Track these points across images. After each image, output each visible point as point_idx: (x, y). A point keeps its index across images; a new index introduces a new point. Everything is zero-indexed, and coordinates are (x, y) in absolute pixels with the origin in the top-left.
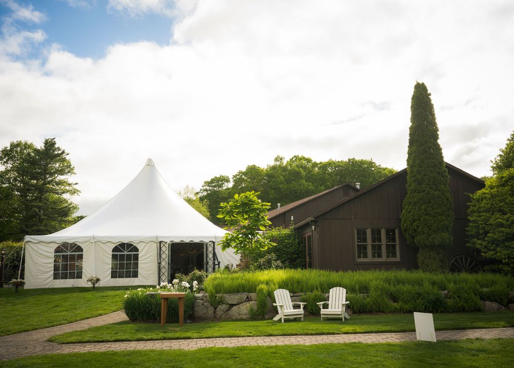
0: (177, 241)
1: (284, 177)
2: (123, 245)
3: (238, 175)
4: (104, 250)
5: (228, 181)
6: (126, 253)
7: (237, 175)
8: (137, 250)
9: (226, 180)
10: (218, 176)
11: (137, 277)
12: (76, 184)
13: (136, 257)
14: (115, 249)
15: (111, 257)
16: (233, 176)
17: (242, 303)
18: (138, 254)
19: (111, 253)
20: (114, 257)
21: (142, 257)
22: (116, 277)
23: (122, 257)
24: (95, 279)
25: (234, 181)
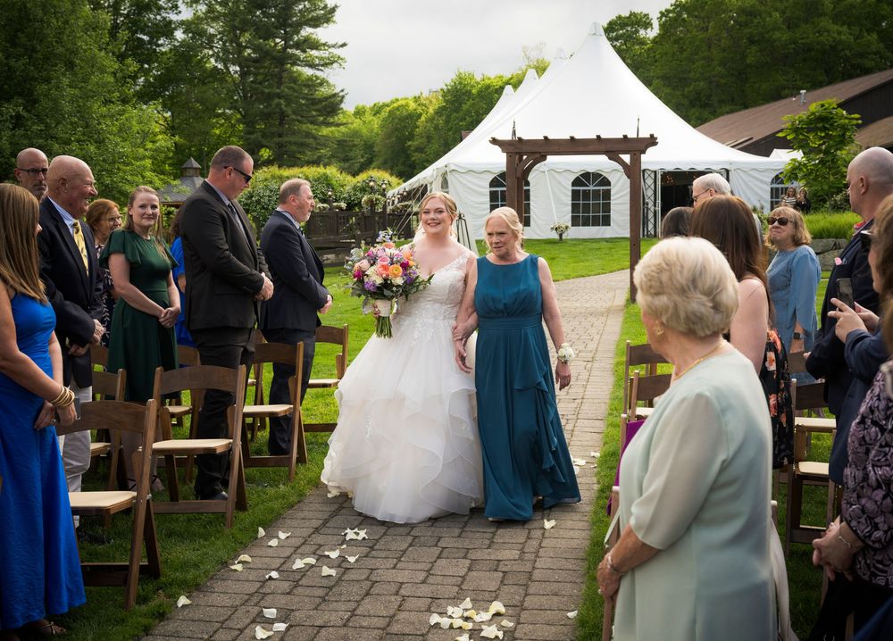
0: (670, 168)
1: (783, 12)
2: (586, 175)
3: (673, 11)
4: (560, 183)
5: (647, 25)
6: (591, 188)
7: (668, 11)
8: (608, 183)
9: (640, 21)
10: (626, 14)
11: (609, 225)
12: (344, 45)
13: (607, 195)
14: (576, 182)
15: (570, 194)
16: (661, 13)
17: (828, 251)
18: (609, 190)
19: (570, 188)
20: (575, 195)
21: (614, 194)
22: (579, 225)
23: (586, 194)
24: (563, 226)
25: (662, 26)
